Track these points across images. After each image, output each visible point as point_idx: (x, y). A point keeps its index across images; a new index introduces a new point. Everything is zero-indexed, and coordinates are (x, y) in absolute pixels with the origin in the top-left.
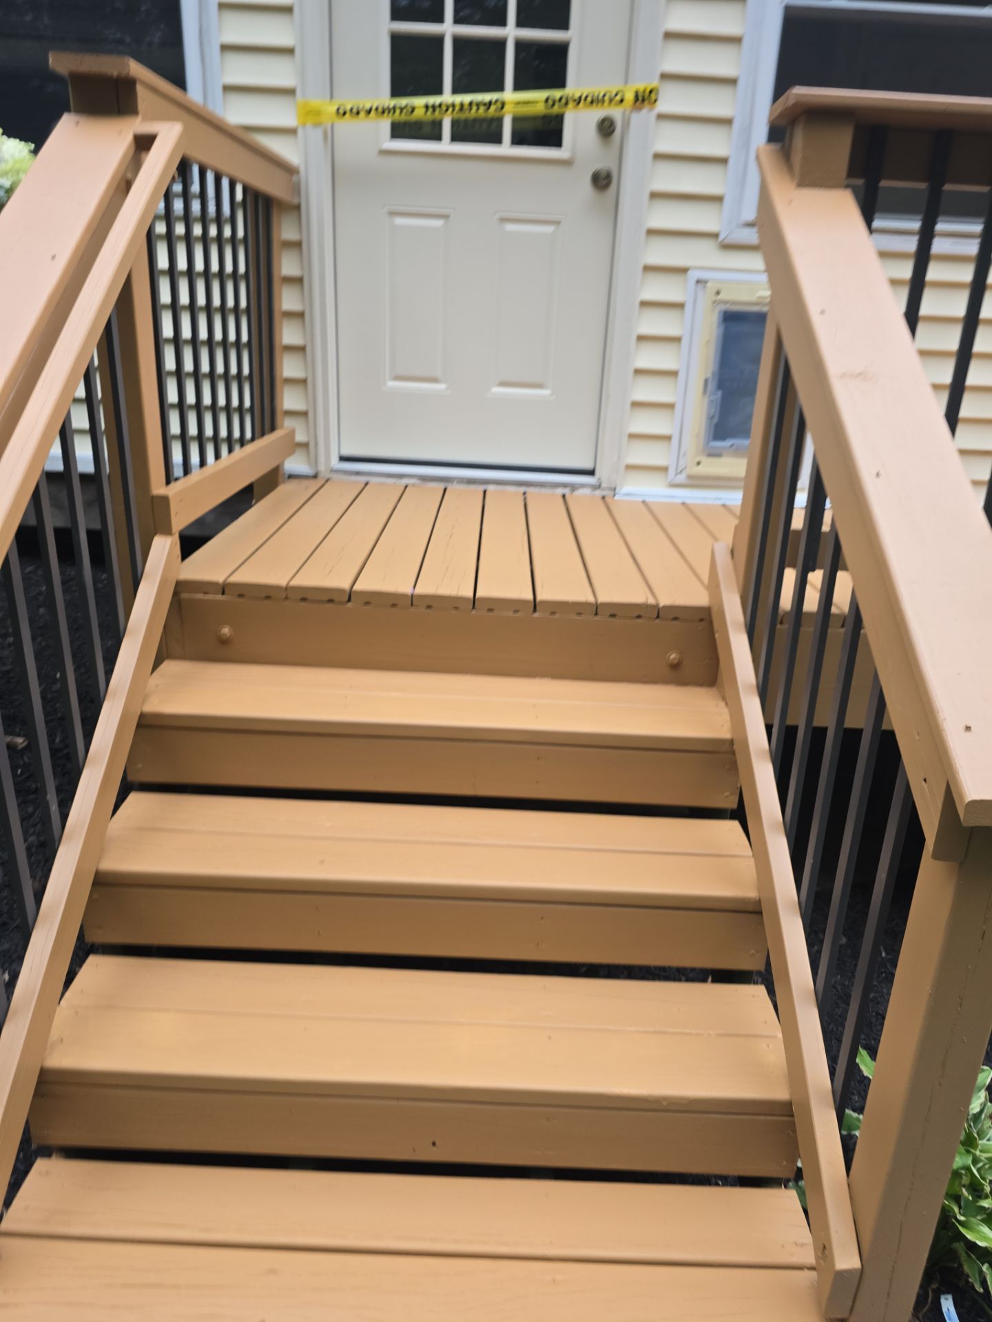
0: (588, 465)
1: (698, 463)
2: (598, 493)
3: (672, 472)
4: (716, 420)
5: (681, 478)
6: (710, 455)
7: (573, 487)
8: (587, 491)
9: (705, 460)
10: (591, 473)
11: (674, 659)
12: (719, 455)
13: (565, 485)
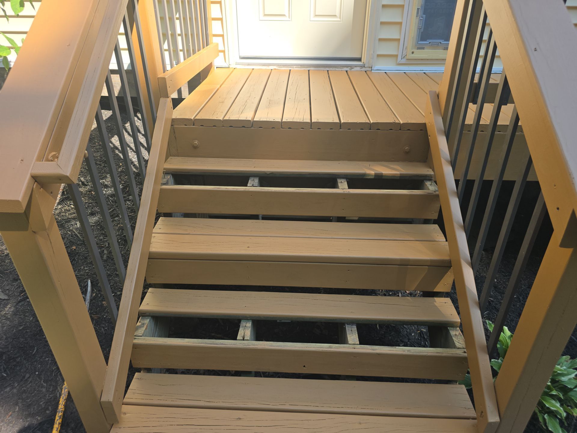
0: (357, 56)
1: (413, 53)
2: (364, 69)
3: (399, 57)
4: (422, 30)
5: (404, 61)
6: (418, 48)
7: (351, 67)
8: (358, 69)
9: (415, 51)
10: (359, 60)
11: (407, 149)
12: (423, 48)
13: (347, 66)
